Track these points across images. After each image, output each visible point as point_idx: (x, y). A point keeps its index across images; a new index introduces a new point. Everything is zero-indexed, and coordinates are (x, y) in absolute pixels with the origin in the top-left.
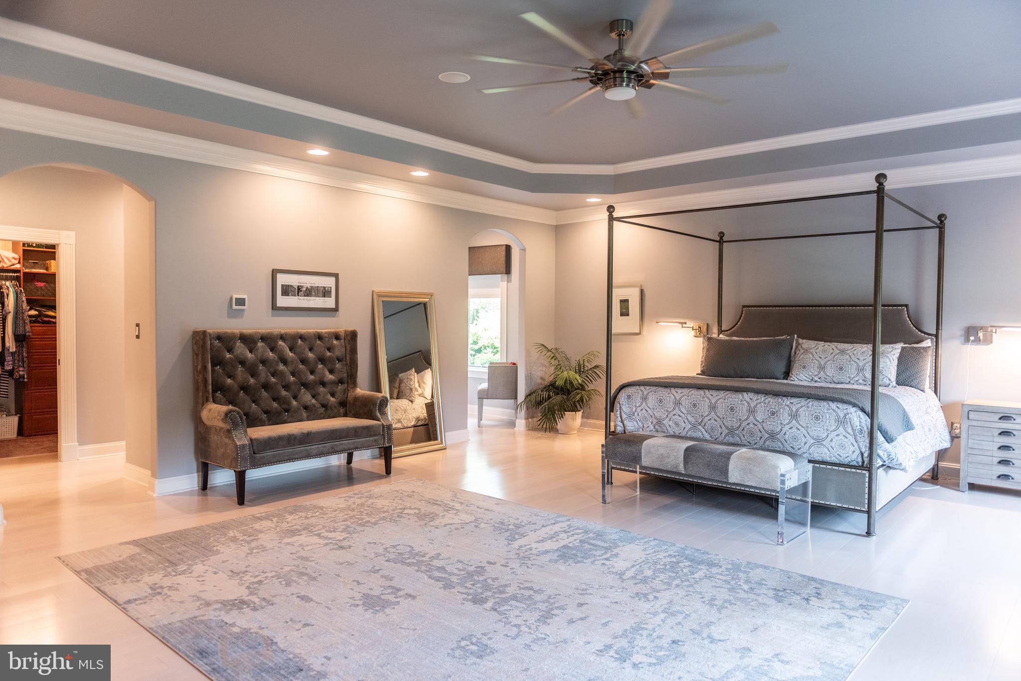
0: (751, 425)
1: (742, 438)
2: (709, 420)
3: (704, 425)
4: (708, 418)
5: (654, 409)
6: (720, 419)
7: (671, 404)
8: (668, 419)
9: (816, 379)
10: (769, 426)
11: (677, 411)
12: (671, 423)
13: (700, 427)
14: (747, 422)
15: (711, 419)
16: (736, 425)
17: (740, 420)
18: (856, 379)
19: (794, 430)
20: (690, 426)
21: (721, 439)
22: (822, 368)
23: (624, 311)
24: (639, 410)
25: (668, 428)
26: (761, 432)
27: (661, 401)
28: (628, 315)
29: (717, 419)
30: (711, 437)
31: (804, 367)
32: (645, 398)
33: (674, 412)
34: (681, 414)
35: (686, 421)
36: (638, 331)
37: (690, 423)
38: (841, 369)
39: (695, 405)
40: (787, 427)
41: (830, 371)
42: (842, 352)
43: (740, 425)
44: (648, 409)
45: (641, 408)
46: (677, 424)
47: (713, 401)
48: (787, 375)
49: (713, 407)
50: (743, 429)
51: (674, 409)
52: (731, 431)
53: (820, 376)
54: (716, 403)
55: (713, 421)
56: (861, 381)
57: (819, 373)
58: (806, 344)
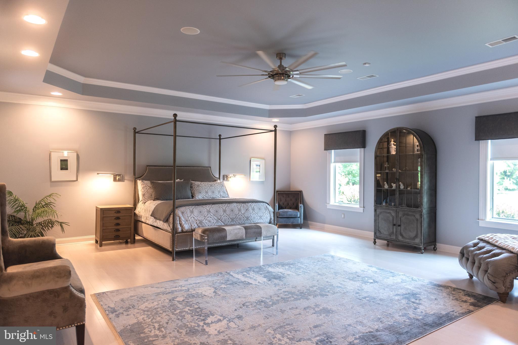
0: (240, 216)
1: (237, 222)
2: (224, 217)
3: (222, 220)
4: (223, 216)
5: (197, 216)
6: (228, 215)
7: (206, 212)
8: (205, 220)
9: (205, 197)
10: (246, 215)
11: (209, 215)
12: (206, 221)
13: (219, 221)
14: (238, 215)
15: (224, 216)
16: (234, 217)
17: (236, 214)
18: (218, 196)
19: (254, 215)
20: (216, 221)
21: (228, 224)
22: (207, 192)
23: (64, 166)
24: (189, 218)
25: (206, 224)
26: (229, 219)
27: (200, 212)
28: (67, 169)
29: (227, 216)
30: (224, 224)
31: (200, 193)
32: (192, 212)
33: (208, 216)
34: (211, 216)
35: (214, 219)
36: (75, 179)
37: (215, 220)
38: (213, 192)
39: (217, 211)
40: (252, 214)
41: (210, 194)
42: (211, 185)
43: (236, 217)
44: (195, 217)
45: (190, 217)
46: (210, 221)
47: (224, 208)
48: (193, 197)
49: (225, 211)
50: (237, 218)
51: (208, 215)
52: (232, 220)
53: (206, 196)
54: (225, 209)
55: (225, 217)
56: (219, 196)
57: (206, 194)
58: (197, 183)
